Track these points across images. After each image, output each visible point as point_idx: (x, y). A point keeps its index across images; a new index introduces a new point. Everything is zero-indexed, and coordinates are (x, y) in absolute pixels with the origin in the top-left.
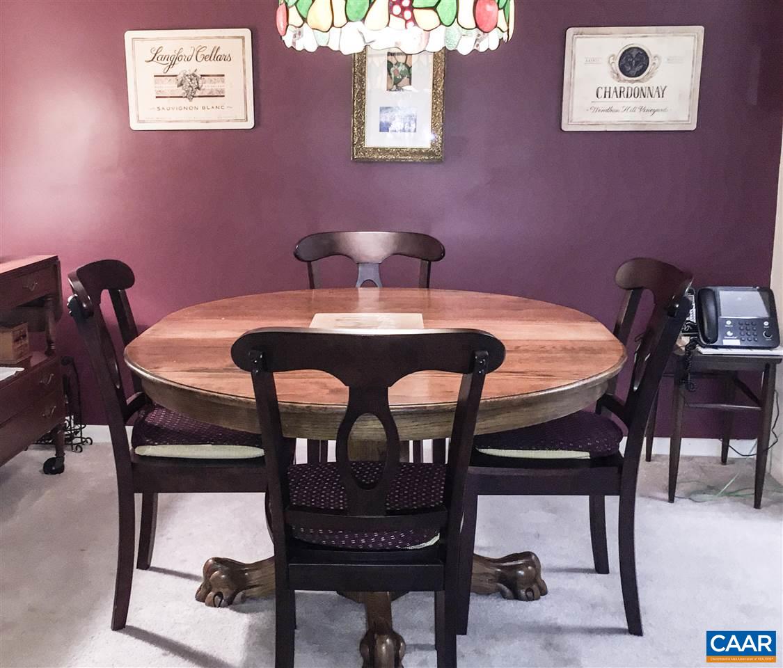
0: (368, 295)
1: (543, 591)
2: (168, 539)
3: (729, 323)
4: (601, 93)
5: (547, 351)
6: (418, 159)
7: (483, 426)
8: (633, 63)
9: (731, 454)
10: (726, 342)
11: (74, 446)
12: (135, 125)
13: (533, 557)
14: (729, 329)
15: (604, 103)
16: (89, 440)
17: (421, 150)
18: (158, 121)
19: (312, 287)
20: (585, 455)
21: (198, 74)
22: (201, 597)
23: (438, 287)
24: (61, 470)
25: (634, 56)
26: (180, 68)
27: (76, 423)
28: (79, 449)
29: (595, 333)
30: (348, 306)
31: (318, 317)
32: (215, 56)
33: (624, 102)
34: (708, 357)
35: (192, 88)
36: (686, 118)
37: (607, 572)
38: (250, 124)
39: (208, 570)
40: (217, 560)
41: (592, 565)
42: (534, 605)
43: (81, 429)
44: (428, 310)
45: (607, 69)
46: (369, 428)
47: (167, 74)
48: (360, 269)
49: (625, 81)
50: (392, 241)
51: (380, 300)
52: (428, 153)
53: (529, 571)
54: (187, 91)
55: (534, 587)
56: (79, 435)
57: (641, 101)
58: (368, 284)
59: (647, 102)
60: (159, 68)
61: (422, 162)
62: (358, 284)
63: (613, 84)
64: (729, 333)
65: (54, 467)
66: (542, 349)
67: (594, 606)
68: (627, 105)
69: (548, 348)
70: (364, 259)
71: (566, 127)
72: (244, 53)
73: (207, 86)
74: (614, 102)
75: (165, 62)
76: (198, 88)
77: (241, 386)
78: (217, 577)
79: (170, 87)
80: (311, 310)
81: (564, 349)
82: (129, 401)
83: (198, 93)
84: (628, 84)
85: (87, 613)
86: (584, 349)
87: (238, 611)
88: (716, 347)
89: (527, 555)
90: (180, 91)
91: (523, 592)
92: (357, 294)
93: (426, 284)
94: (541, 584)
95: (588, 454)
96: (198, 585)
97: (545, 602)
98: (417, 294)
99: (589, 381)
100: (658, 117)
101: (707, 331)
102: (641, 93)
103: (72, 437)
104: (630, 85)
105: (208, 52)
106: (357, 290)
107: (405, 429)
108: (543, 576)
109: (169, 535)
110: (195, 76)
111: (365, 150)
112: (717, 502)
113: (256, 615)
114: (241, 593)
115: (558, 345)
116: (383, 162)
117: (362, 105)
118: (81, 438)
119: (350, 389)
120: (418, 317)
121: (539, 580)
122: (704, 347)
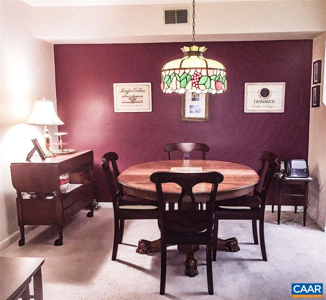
0: (186, 162)
1: (239, 249)
2: (127, 235)
3: (294, 170)
4: (256, 102)
5: (237, 178)
6: (201, 121)
7: (218, 198)
8: (265, 93)
9: (298, 211)
10: (294, 176)
11: (96, 209)
12: (116, 111)
13: (235, 239)
14: (294, 172)
15: (257, 105)
16: (100, 207)
17: (202, 118)
18: (123, 109)
19: (170, 159)
20: (249, 208)
21: (135, 96)
22: (137, 251)
23: (207, 159)
24: (92, 216)
25: (265, 91)
26: (130, 94)
27: (96, 202)
28: (97, 210)
29: (252, 173)
30: (180, 165)
31: (172, 168)
32: (140, 91)
33: (262, 104)
34: (288, 180)
35: (133, 100)
36: (281, 109)
37: (258, 244)
38: (151, 110)
39: (140, 243)
40: (142, 240)
41: (253, 242)
42: (236, 253)
43: (98, 203)
44: (204, 166)
45: (257, 95)
46: (187, 199)
47: (126, 96)
48: (184, 154)
49: (262, 98)
50: (193, 146)
51: (190, 163)
52: (204, 119)
53: (234, 243)
54: (132, 101)
55: (236, 248)
56: (97, 205)
57: (268, 104)
58: (187, 158)
59: (269, 104)
60: (124, 94)
61: (203, 122)
62: (184, 158)
63: (259, 99)
64: (294, 173)
65: (90, 215)
66: (236, 177)
67: (253, 253)
68: (263, 105)
69: (237, 177)
70: (185, 151)
71: (245, 111)
72: (149, 90)
73: (138, 99)
74: (259, 104)
75: (125, 92)
76: (135, 100)
77: (152, 187)
78: (143, 245)
79: (127, 100)
80: (170, 166)
81: (242, 177)
82: (117, 193)
83: (135, 101)
84: (263, 99)
85: (104, 256)
86: (247, 177)
87: (149, 255)
88: (290, 177)
89: (234, 238)
90: (130, 101)
91: (233, 250)
92: (183, 161)
93: (204, 158)
94: (238, 247)
95: (250, 208)
96: (136, 248)
97: (239, 252)
98: (201, 161)
99: (248, 186)
100: (273, 108)
101: (287, 172)
102: (267, 102)
103: (95, 206)
104: (264, 99)
105: (138, 89)
106: (183, 160)
107: (197, 199)
108: (238, 245)
109: (127, 234)
110: (134, 96)
111: (185, 118)
112: (292, 225)
113: (154, 256)
114: (149, 250)
115: (240, 176)
116: (191, 121)
117: (184, 105)
118: (98, 206)
119: (182, 188)
120: (201, 168)
121: (237, 246)
122: (287, 177)
